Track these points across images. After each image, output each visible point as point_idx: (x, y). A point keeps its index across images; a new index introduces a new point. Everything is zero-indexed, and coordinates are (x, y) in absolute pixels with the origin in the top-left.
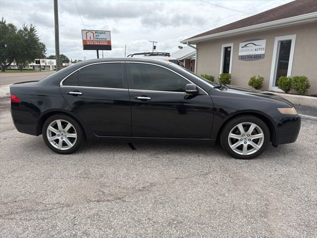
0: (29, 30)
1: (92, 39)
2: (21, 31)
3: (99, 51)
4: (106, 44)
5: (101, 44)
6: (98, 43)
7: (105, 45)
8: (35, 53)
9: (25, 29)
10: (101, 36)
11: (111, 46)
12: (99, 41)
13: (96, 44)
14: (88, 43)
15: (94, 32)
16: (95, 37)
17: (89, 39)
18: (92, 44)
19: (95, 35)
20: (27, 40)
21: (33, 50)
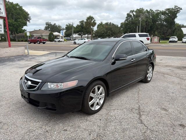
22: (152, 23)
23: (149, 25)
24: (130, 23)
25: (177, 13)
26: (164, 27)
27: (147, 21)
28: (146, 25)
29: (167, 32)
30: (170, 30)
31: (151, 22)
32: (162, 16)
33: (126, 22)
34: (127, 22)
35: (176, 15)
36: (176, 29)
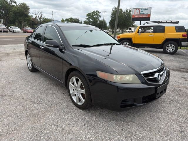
0: (128, 11)
1: (138, 14)
2: (124, 12)
3: (142, 21)
4: (147, 16)
5: (143, 16)
6: (142, 16)
7: (146, 18)
8: (129, 24)
9: (127, 11)
10: (145, 12)
11: (150, 18)
12: (142, 15)
13: (140, 17)
14: (135, 17)
15: (140, 9)
16: (140, 12)
17: (136, 14)
18: (138, 17)
19: (141, 11)
20: (126, 17)
21: (128, 23)
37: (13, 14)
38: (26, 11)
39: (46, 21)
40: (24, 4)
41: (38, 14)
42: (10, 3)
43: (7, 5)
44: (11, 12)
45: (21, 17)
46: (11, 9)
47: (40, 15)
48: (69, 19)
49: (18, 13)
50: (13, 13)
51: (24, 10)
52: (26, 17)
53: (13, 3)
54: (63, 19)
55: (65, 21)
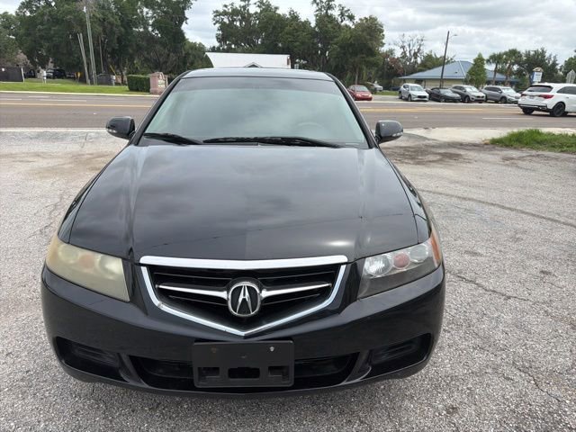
22: (122, 29)
23: (112, 32)
24: (46, 18)
25: (184, 8)
26: (158, 47)
27: (104, 19)
28: (104, 31)
29: (166, 62)
30: (173, 57)
31: (117, 26)
32: (145, 10)
33: (28, 14)
34: (31, 12)
35: (184, 13)
36: (188, 54)
37: (339, 50)
38: (371, 40)
39: (429, 64)
40: (371, 18)
41: (409, 45)
42: (340, 20)
43: (329, 26)
44: (336, 44)
45: (356, 55)
46: (337, 37)
47: (415, 49)
48: (506, 53)
49: (351, 45)
50: (340, 47)
51: (368, 37)
52: (367, 56)
53: (346, 18)
54: (480, 55)
55: (488, 61)
